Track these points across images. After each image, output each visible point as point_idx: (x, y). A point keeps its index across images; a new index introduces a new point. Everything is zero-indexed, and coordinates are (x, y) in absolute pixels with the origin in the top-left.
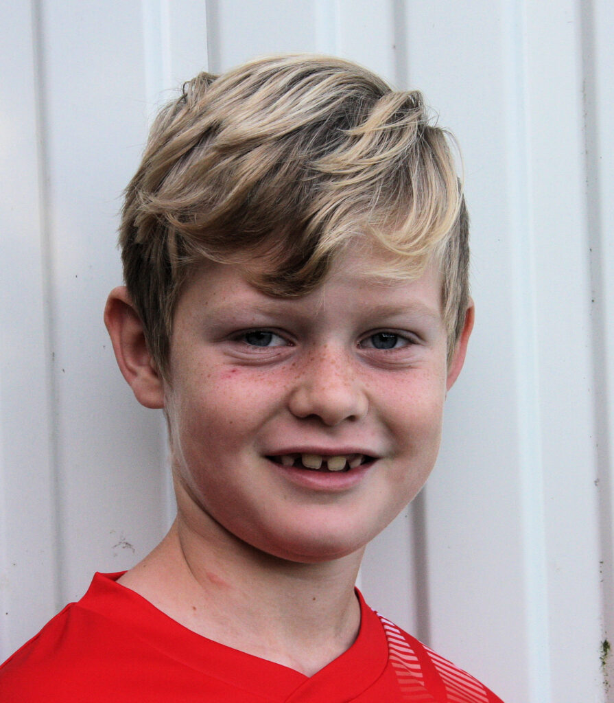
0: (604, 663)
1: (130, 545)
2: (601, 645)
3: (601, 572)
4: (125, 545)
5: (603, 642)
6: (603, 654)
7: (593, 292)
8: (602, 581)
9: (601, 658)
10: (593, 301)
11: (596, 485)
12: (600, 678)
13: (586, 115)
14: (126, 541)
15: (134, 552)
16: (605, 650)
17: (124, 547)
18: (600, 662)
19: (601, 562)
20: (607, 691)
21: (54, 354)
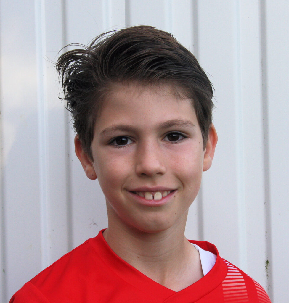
0: (267, 268)
1: (96, 224)
2: (266, 262)
3: (266, 235)
5: (267, 260)
6: (266, 265)
7: (264, 135)
8: (266, 239)
10: (264, 138)
11: (265, 204)
12: (265, 273)
14: (94, 222)
15: (97, 226)
16: (267, 264)
17: (94, 225)
18: (265, 268)
19: (266, 232)
20: (268, 278)
21: (69, 154)
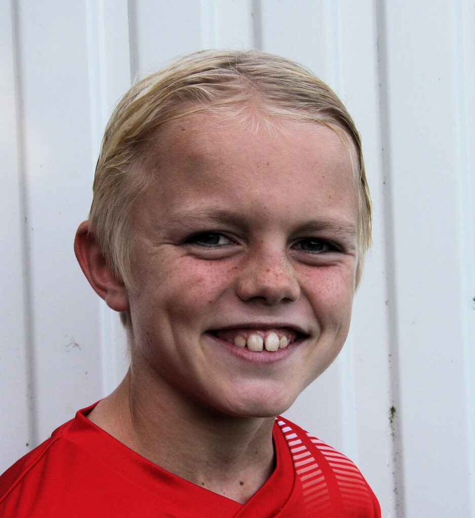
0: (391, 422)
1: (77, 345)
2: (390, 410)
3: (390, 362)
4: (74, 345)
5: (391, 407)
6: (391, 415)
7: (385, 177)
8: (390, 368)
9: (389, 418)
10: (384, 183)
11: (386, 305)
12: (389, 431)
13: (379, 61)
14: (75, 342)
16: (392, 413)
18: (389, 421)
19: (390, 355)
20: (393, 440)
